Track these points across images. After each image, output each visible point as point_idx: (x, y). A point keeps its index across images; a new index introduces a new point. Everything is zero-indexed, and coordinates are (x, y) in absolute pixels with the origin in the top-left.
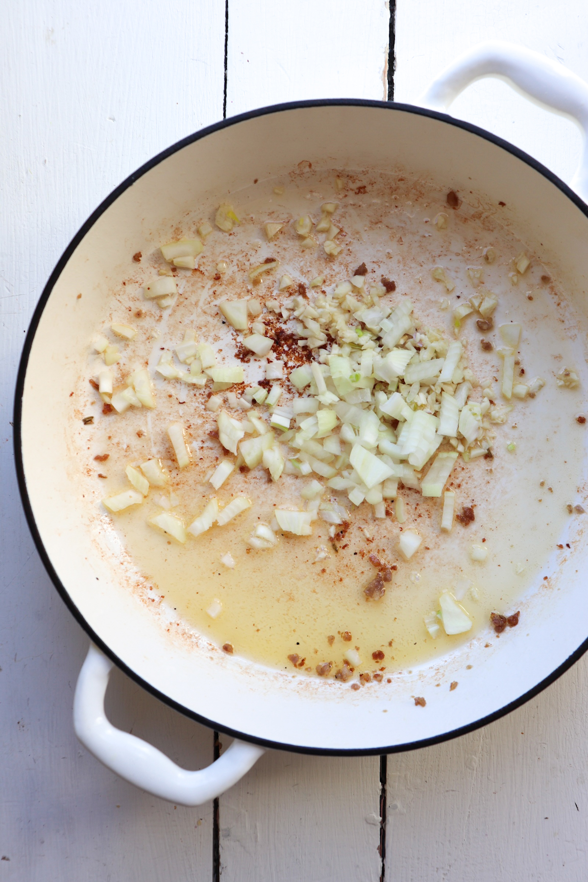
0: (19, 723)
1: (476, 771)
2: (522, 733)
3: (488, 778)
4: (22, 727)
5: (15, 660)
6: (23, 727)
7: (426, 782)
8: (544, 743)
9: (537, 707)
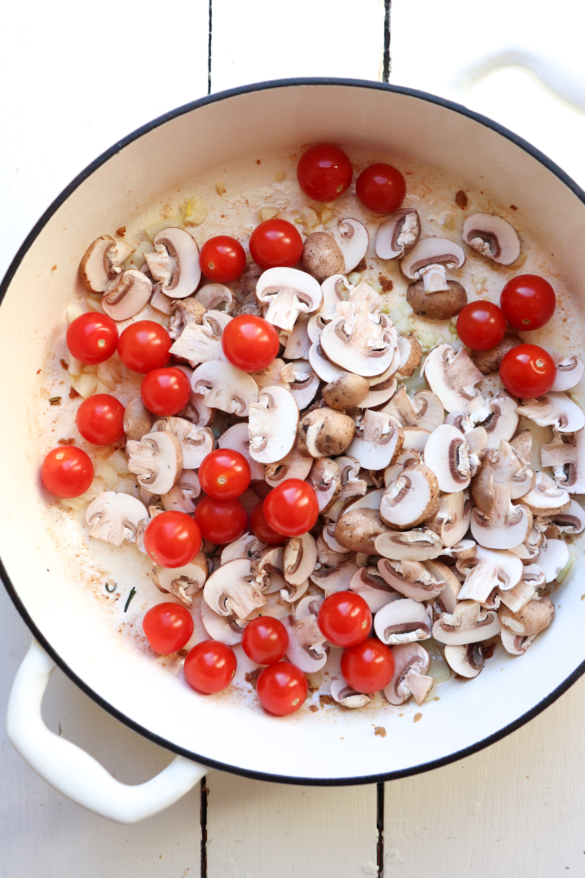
1: (479, 818)
2: (527, 777)
3: (491, 825)
7: (426, 828)
8: (550, 788)
9: (543, 749)
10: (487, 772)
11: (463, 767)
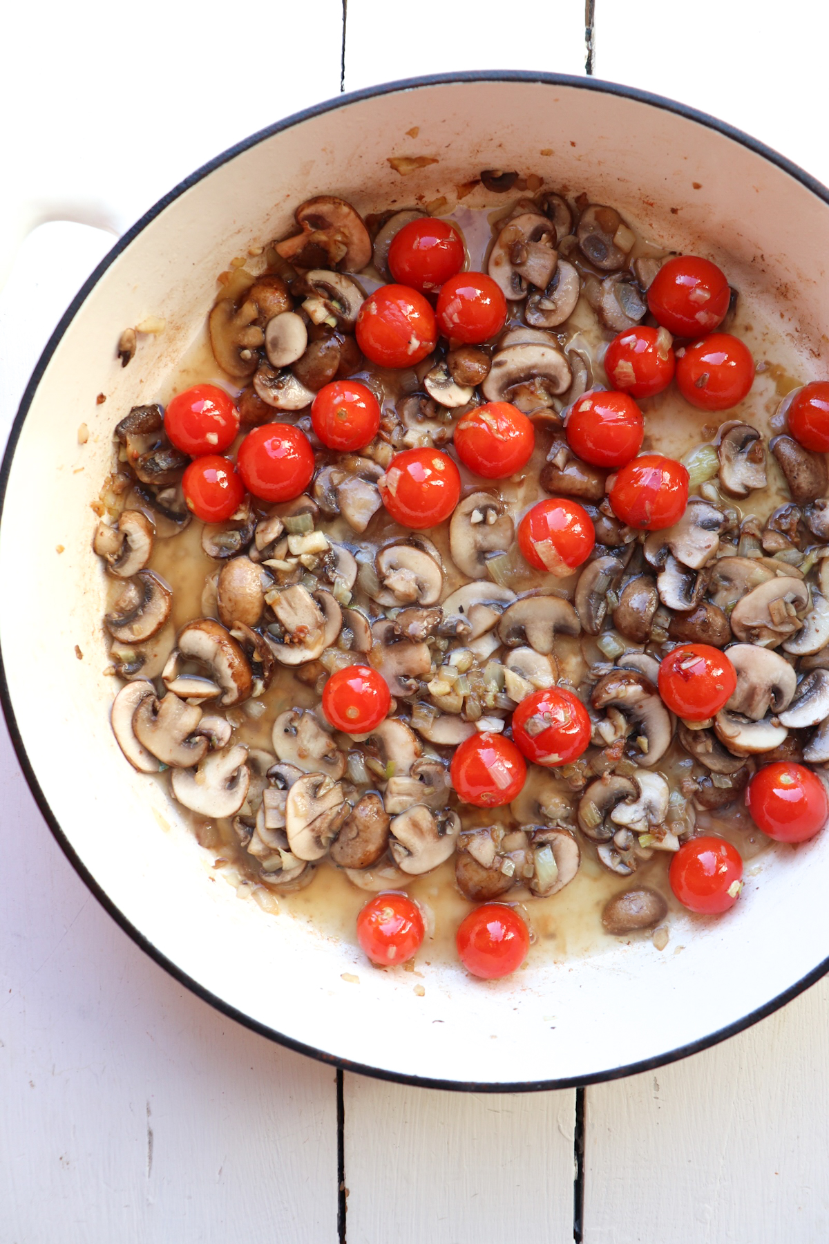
0: (61, 1158)
1: (710, 1225)
2: (776, 1174)
3: (727, 1235)
4: (65, 1164)
5: (53, 1074)
6: (68, 1164)
7: (639, 1239)
8: (807, 1187)
9: (798, 1137)
10: (722, 1167)
11: (690, 1161)
